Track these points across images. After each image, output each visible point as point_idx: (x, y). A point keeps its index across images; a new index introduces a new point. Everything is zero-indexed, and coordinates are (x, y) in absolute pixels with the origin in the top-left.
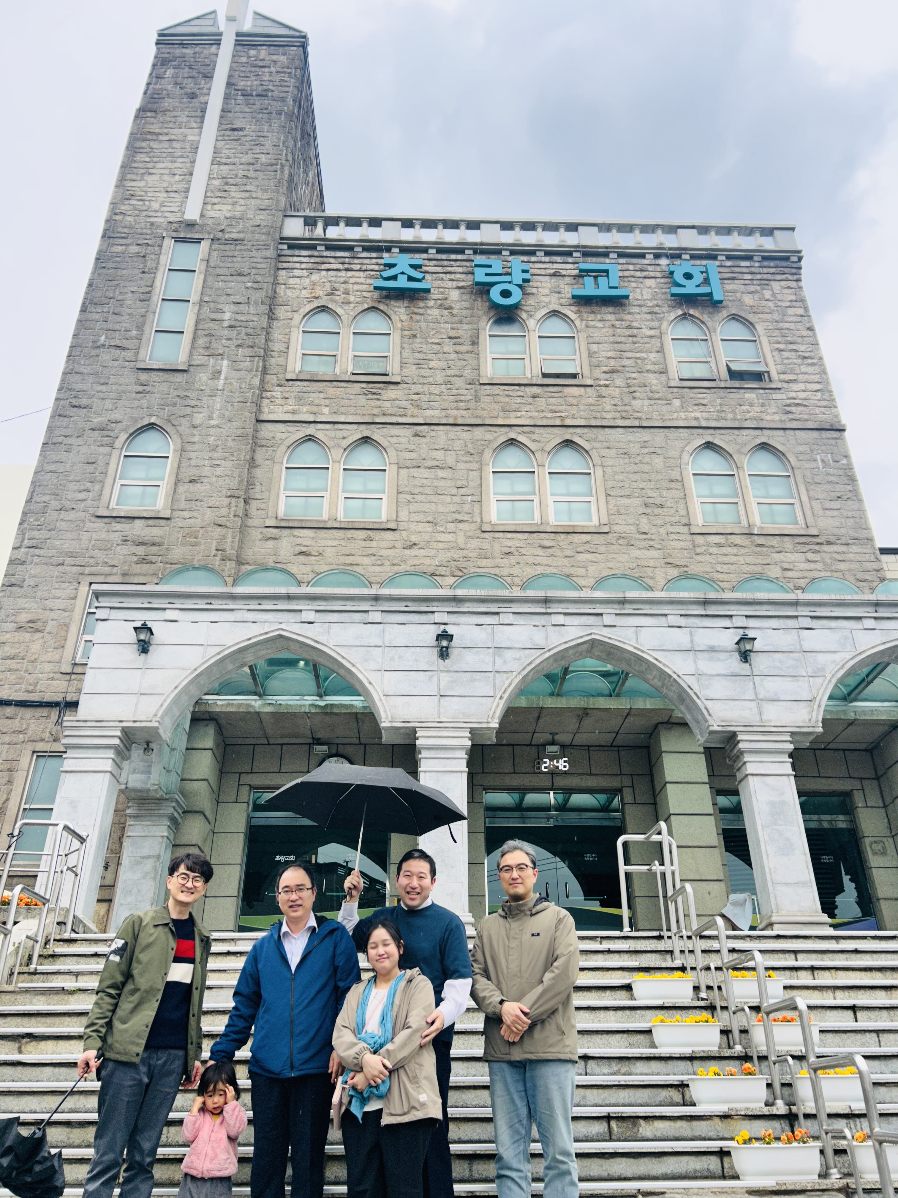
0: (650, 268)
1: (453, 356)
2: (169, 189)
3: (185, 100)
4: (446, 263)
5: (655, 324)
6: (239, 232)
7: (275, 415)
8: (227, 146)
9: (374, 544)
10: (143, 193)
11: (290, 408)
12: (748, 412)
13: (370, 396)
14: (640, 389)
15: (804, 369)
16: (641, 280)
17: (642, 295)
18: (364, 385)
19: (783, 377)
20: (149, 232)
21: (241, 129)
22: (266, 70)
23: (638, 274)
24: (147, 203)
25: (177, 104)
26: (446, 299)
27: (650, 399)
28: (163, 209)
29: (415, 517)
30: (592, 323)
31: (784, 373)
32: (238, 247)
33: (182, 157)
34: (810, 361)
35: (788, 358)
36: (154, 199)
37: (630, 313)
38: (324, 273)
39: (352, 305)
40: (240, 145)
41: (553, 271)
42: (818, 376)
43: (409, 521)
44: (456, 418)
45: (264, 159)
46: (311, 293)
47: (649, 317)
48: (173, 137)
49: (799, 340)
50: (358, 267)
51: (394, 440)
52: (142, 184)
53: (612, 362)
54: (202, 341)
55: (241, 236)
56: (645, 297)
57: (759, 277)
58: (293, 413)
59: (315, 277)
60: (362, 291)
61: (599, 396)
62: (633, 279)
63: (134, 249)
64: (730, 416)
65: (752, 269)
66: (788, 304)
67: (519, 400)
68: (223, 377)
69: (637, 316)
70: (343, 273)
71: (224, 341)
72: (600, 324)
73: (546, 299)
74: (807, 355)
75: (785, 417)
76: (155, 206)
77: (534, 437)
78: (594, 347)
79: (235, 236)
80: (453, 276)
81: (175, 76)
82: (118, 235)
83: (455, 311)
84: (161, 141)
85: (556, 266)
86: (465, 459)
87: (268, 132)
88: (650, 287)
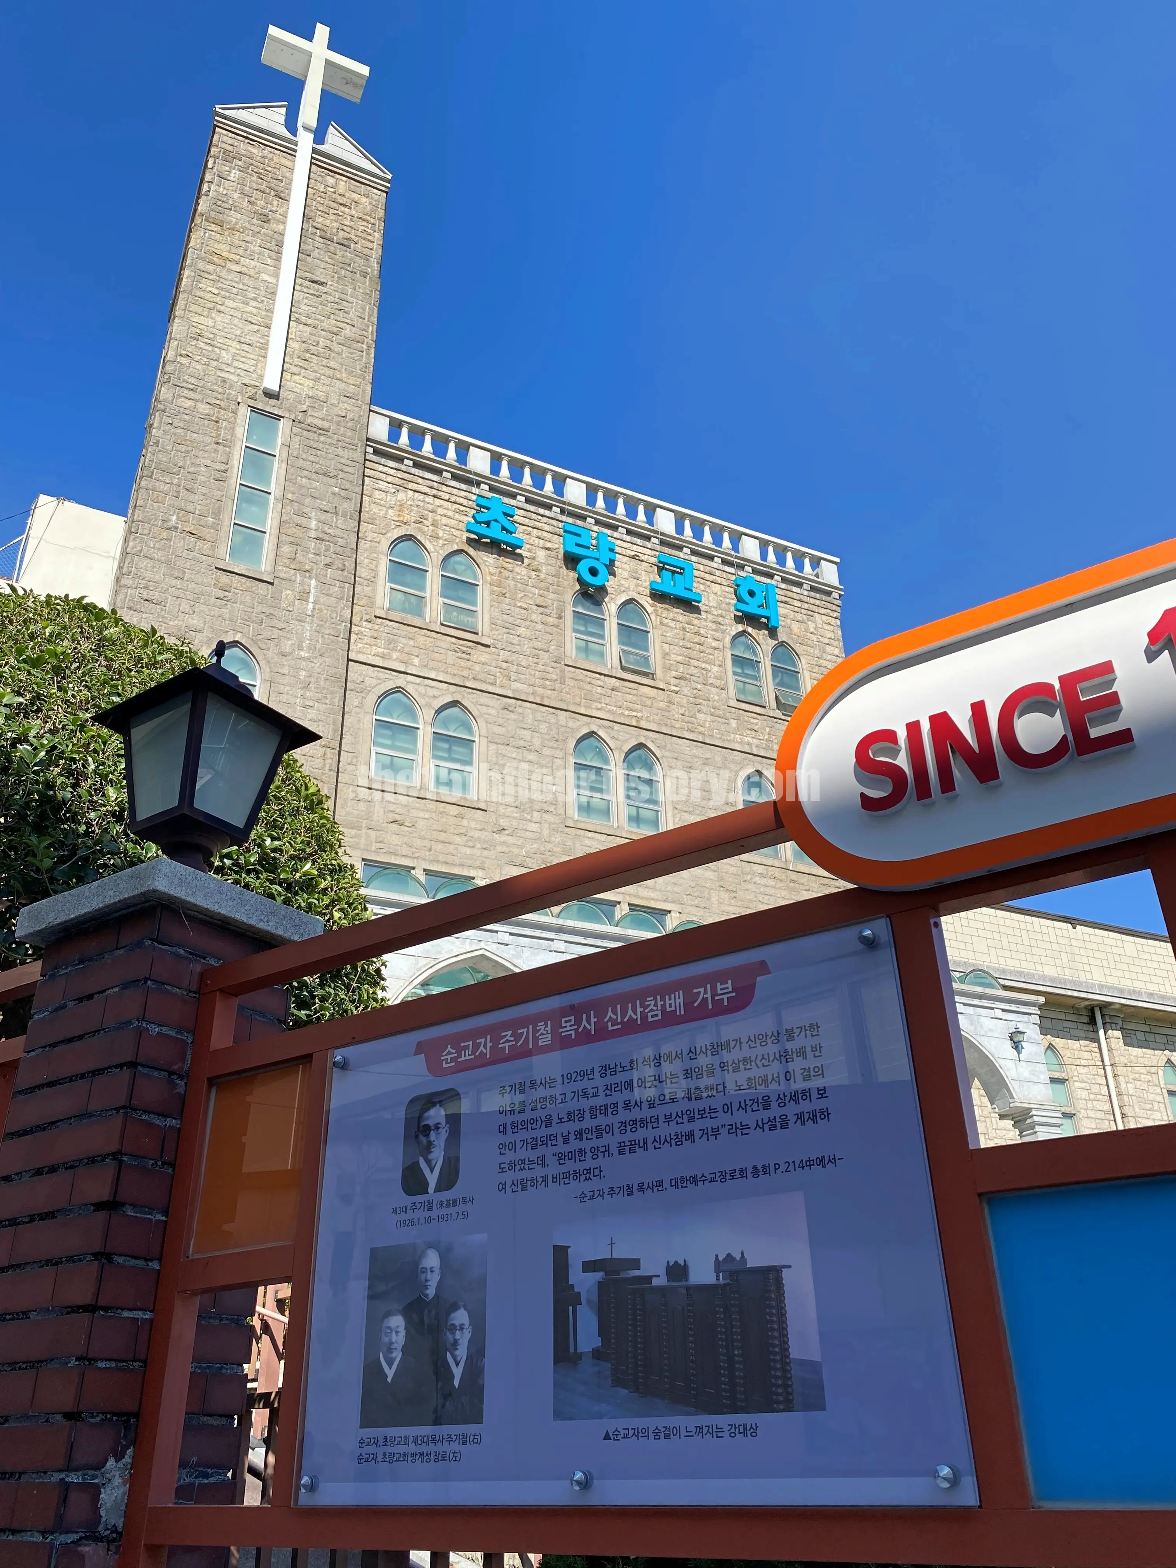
0: (718, 573)
1: (540, 626)
2: (243, 340)
4: (534, 516)
5: (718, 635)
6: (323, 419)
7: (365, 656)
8: (305, 301)
9: (465, 822)
10: (211, 336)
11: (381, 650)
13: (459, 654)
14: (704, 702)
16: (709, 583)
17: (710, 601)
18: (453, 640)
21: (322, 284)
22: (347, 210)
23: (707, 576)
24: (217, 350)
25: (247, 225)
26: (534, 558)
27: (712, 715)
28: (236, 364)
30: (666, 621)
32: (322, 438)
33: (255, 299)
36: (225, 347)
37: (699, 619)
38: (410, 493)
39: (441, 542)
40: (321, 304)
41: (633, 553)
44: (542, 698)
45: (348, 331)
46: (399, 516)
47: (714, 626)
48: (244, 270)
50: (447, 497)
51: (484, 709)
52: (210, 322)
53: (681, 668)
54: (286, 549)
55: (326, 425)
56: (711, 604)
57: (806, 606)
59: (402, 496)
60: (450, 527)
61: (669, 702)
62: (702, 581)
63: (203, 408)
65: (802, 597)
66: (827, 641)
67: (599, 690)
68: (311, 599)
69: (705, 623)
71: (311, 556)
72: (672, 624)
73: (626, 584)
76: (226, 356)
77: (613, 733)
79: (317, 422)
80: (540, 533)
81: (241, 183)
82: (184, 385)
83: (543, 576)
84: (230, 271)
85: (635, 547)
86: (551, 744)
88: (716, 594)
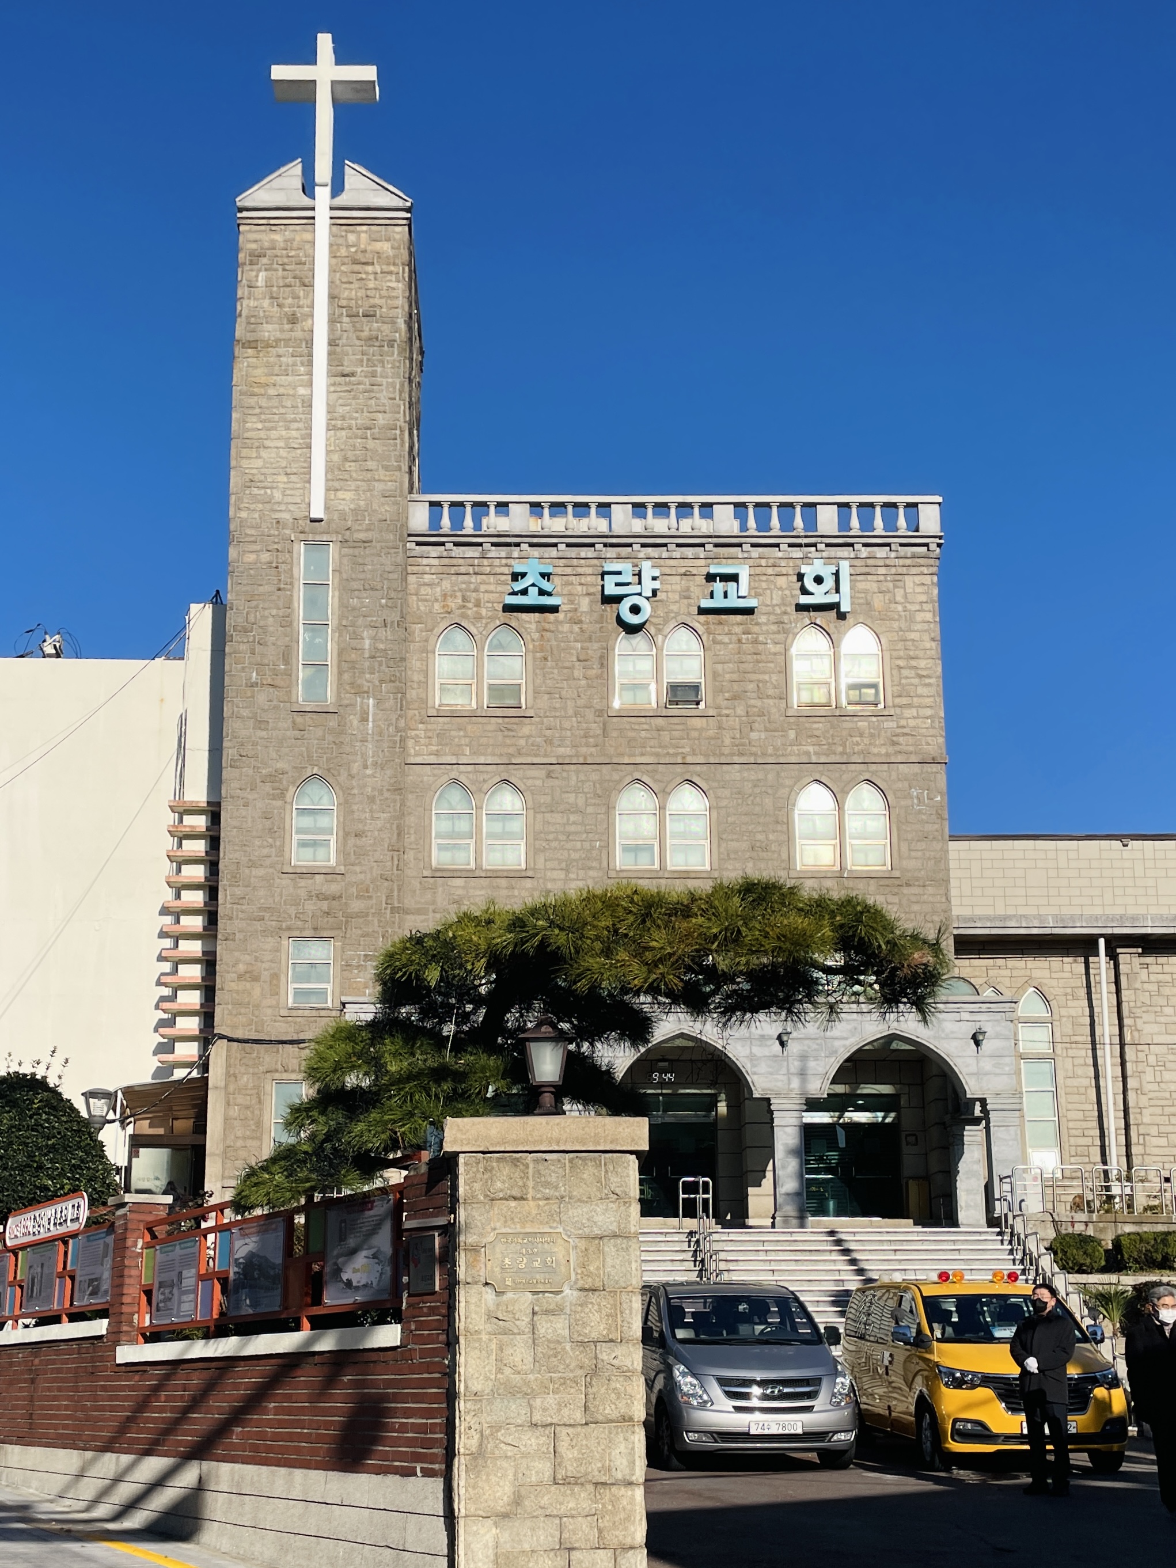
0: (783, 563)
1: (583, 682)
4: (575, 562)
6: (367, 530)
7: (421, 757)
8: (341, 401)
10: (262, 478)
11: (435, 748)
12: (858, 744)
13: (506, 733)
14: (759, 719)
15: (921, 690)
17: (772, 599)
18: (500, 720)
19: (898, 701)
20: (276, 533)
23: (770, 571)
24: (269, 491)
25: (278, 335)
26: (576, 610)
27: (766, 731)
28: (286, 499)
29: (549, 865)
30: (719, 638)
31: (900, 696)
32: (367, 551)
33: (296, 420)
34: (927, 681)
35: (907, 678)
36: (275, 485)
39: (484, 621)
40: (354, 398)
41: (684, 570)
42: (932, 699)
43: (546, 869)
45: (381, 420)
46: (444, 607)
48: (282, 391)
49: (921, 654)
50: (488, 570)
51: (529, 782)
52: (259, 463)
53: (736, 686)
54: (347, 676)
55: (370, 535)
57: (893, 570)
58: (437, 754)
60: (493, 603)
61: (720, 728)
62: (764, 578)
63: (265, 557)
64: (840, 749)
65: (888, 562)
66: (918, 607)
67: (643, 734)
69: (764, 628)
70: (473, 579)
71: (368, 676)
72: (726, 639)
73: (675, 608)
74: (924, 673)
75: (891, 750)
76: (277, 495)
77: (658, 777)
78: (719, 667)
80: (583, 580)
82: (247, 539)
83: (585, 626)
84: (270, 398)
85: (687, 562)
86: (593, 801)
87: (382, 377)
88: (781, 589)
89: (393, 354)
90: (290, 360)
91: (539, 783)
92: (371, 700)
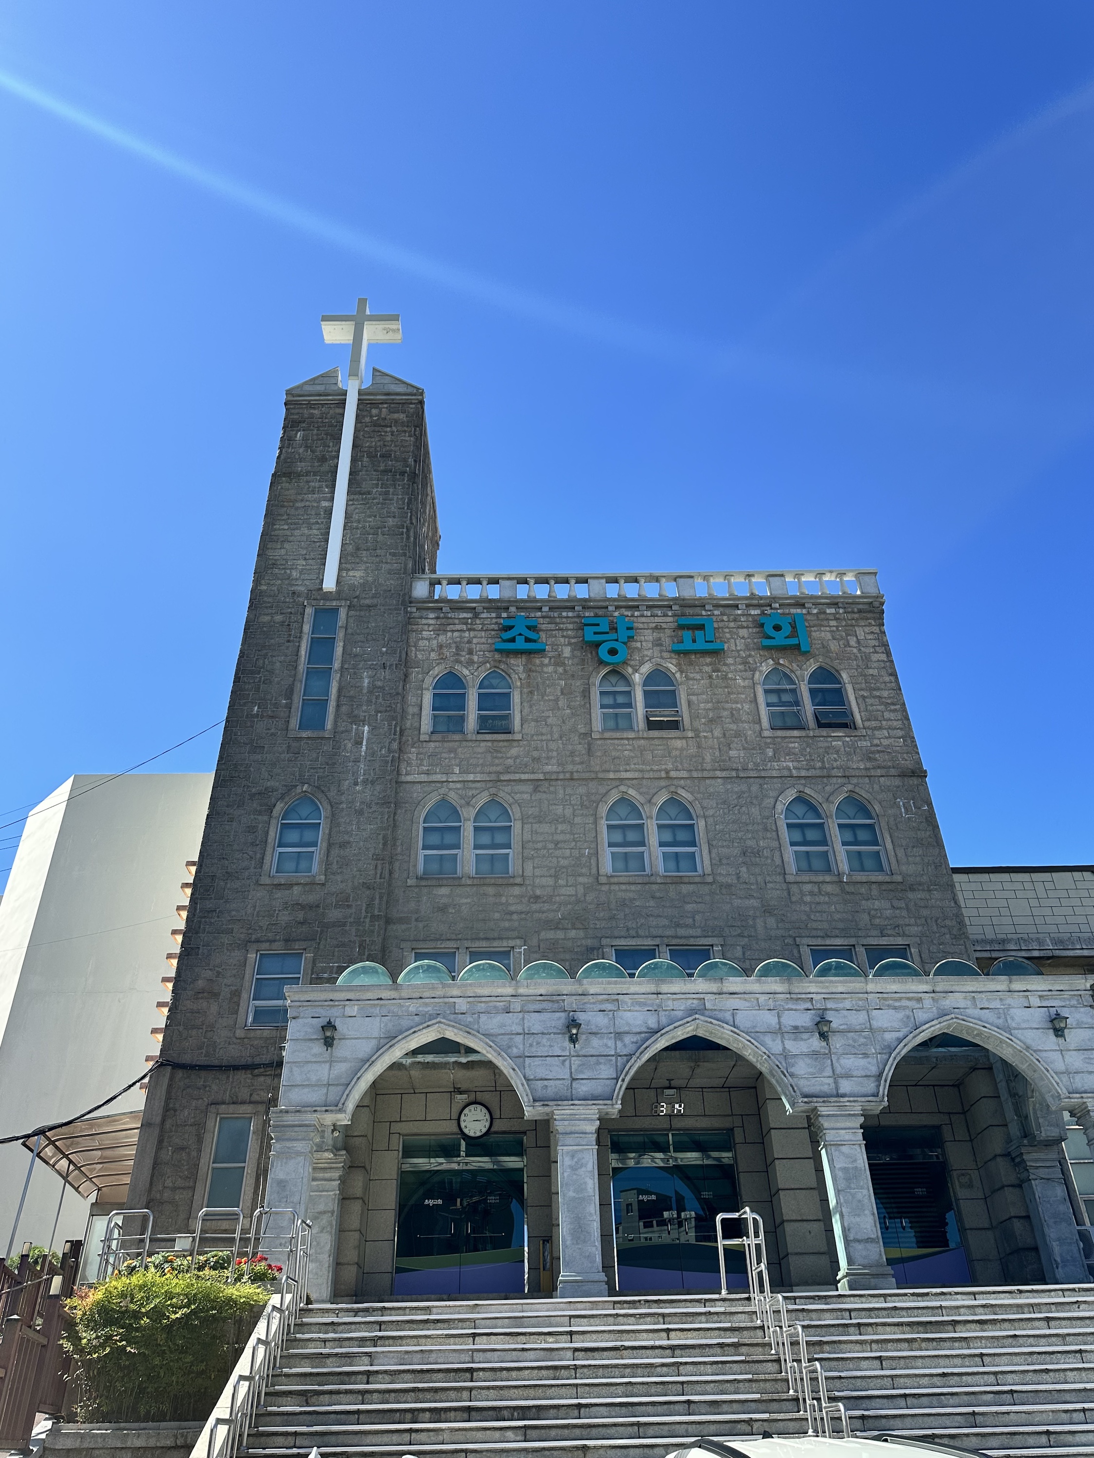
0: (742, 618)
1: (568, 712)
2: (307, 557)
3: (316, 464)
4: (558, 620)
5: (749, 674)
6: (373, 597)
7: (412, 777)
8: (357, 510)
9: (504, 899)
10: (284, 562)
11: (425, 768)
12: (836, 760)
13: (496, 755)
14: (736, 740)
15: (887, 715)
16: (735, 630)
17: (736, 646)
18: (489, 744)
19: (867, 724)
20: (291, 600)
21: (369, 493)
22: (388, 429)
23: (732, 624)
24: (288, 571)
25: (309, 469)
26: (559, 656)
27: (745, 750)
28: (303, 577)
29: (538, 872)
30: (691, 676)
31: (869, 720)
32: (372, 613)
33: (317, 523)
34: (893, 707)
35: (872, 705)
36: (294, 567)
37: (725, 665)
38: (450, 634)
39: (476, 665)
40: (369, 508)
41: (654, 625)
42: (900, 722)
43: (534, 876)
44: (572, 773)
45: (391, 522)
46: (439, 655)
47: (742, 667)
48: (307, 503)
49: (883, 686)
50: (480, 627)
51: (517, 797)
52: (283, 552)
53: (711, 714)
54: (344, 709)
55: (375, 601)
56: (739, 648)
57: (844, 623)
58: (428, 773)
59: (442, 638)
60: (484, 651)
61: (699, 748)
62: (728, 630)
63: (279, 618)
64: (819, 765)
65: (838, 616)
66: (872, 649)
67: (627, 754)
68: (364, 743)
69: (732, 668)
70: (467, 634)
71: (364, 707)
72: (698, 677)
73: (649, 653)
74: (889, 701)
75: (869, 765)
76: (295, 574)
77: (642, 790)
78: (694, 698)
79: (367, 602)
80: (565, 633)
81: (305, 439)
82: (263, 605)
83: (568, 668)
84: (297, 509)
85: (657, 619)
86: (581, 813)
87: (393, 494)
88: (743, 638)
89: (404, 480)
90: (317, 484)
91: (526, 796)
92: (366, 728)
